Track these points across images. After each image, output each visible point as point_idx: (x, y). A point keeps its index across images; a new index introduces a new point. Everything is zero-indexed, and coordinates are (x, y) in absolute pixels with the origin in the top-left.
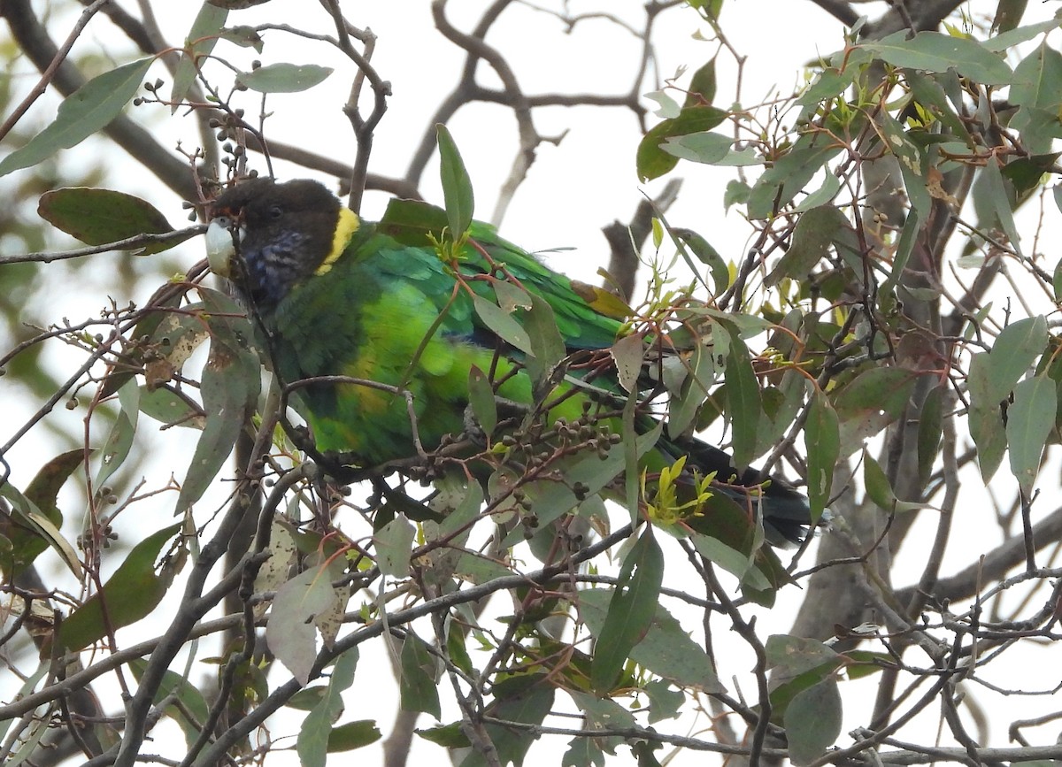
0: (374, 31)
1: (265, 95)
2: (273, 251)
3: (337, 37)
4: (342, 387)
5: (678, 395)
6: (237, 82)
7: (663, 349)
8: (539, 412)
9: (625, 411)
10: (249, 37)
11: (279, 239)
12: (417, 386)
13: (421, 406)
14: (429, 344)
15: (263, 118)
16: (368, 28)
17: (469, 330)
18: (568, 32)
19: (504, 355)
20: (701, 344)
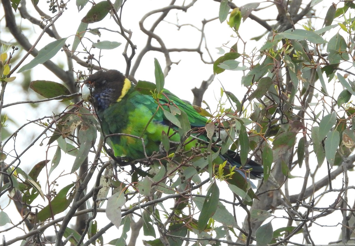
0: (132, 31)
1: (101, 50)
2: (103, 95)
3: (120, 31)
4: (122, 136)
5: (225, 142)
6: (93, 46)
7: (221, 128)
8: (182, 146)
9: (208, 146)
10: (96, 32)
11: (105, 91)
12: (145, 136)
13: (146, 143)
14: (149, 124)
15: (100, 57)
16: (130, 29)
17: (162, 120)
18: (179, 30)
19: (172, 128)
20: (232, 127)
